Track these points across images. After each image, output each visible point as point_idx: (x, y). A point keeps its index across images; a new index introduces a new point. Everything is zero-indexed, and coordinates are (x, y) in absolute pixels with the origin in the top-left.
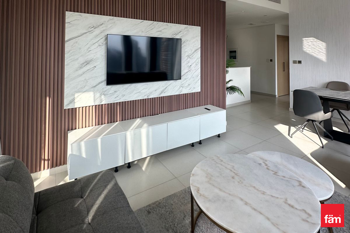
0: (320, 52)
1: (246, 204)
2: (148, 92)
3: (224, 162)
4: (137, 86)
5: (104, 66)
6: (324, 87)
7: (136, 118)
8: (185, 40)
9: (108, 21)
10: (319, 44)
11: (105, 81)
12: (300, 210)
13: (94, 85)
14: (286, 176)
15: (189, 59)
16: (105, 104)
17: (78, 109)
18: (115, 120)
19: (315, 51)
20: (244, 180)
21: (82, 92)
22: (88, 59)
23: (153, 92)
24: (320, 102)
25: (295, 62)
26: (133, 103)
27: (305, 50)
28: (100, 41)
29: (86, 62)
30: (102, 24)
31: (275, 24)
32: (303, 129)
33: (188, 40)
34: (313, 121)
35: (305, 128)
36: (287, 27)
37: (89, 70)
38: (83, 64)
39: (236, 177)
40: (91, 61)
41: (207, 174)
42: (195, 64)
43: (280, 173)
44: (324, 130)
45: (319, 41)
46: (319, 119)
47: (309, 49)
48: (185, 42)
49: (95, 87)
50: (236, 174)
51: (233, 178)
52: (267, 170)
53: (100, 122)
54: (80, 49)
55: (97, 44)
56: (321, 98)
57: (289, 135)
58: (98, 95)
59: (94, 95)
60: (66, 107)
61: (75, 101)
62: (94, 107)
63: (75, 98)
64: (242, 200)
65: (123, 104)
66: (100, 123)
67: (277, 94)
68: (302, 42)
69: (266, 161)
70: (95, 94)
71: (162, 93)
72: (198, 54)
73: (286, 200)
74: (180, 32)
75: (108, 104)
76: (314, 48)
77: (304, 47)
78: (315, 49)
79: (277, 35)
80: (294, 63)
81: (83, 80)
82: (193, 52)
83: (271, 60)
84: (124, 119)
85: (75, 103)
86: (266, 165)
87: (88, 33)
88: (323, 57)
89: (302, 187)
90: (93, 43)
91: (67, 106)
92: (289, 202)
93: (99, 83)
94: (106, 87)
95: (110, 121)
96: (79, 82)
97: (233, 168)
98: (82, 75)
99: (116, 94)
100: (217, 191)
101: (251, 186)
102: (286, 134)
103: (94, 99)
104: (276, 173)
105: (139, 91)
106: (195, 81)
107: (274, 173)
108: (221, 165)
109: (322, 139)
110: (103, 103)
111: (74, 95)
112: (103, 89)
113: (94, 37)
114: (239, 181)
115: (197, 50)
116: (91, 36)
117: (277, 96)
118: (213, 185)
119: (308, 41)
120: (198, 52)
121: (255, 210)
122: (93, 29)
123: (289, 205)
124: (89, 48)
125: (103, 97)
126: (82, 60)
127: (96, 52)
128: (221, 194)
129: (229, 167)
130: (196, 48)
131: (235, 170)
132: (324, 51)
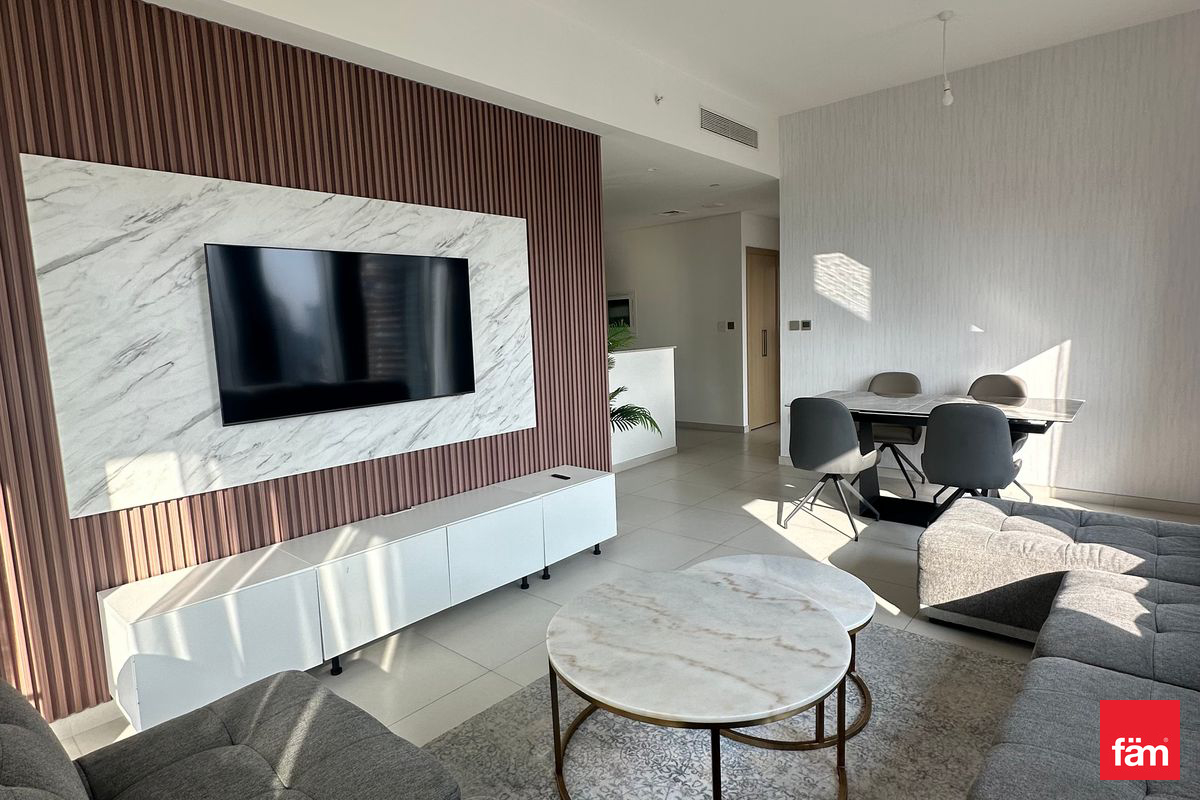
0: (857, 294)
1: (692, 663)
2: (370, 440)
3: (629, 595)
4: (332, 422)
5: (205, 358)
6: (862, 390)
7: (336, 526)
8: (480, 265)
9: (200, 196)
10: (854, 270)
11: (215, 410)
12: (808, 651)
13: (177, 427)
14: (778, 597)
15: (495, 325)
16: (224, 490)
17: (123, 516)
18: (267, 540)
19: (844, 293)
20: (683, 621)
21: (131, 456)
22: (138, 335)
23: (386, 437)
24: (852, 427)
25: (793, 326)
26: (324, 477)
27: (819, 288)
28: (177, 267)
29: (132, 347)
30: (180, 206)
31: (739, 213)
32: (812, 504)
33: (487, 265)
34: (836, 477)
35: (818, 502)
36: (773, 224)
37: (148, 374)
38: (123, 353)
39: (663, 620)
40: (152, 342)
41: (588, 626)
42: (514, 340)
43: (764, 594)
44: (861, 498)
45: (853, 261)
46: (849, 470)
47: (831, 287)
48: (477, 270)
49: (179, 433)
50: (662, 613)
51: (655, 621)
52: (734, 592)
53: (212, 552)
54: (101, 298)
55: (166, 283)
56: (857, 416)
57: (779, 523)
58: (194, 461)
59: (180, 460)
60: (74, 513)
61: (111, 490)
62: (184, 504)
63: (109, 478)
64: (681, 658)
65: (288, 486)
66: (215, 552)
67: (745, 424)
68: (814, 267)
69: (731, 575)
70: (184, 458)
71: (415, 438)
72: (523, 311)
73: (779, 640)
74: (460, 237)
75: (235, 488)
76: (841, 283)
77: (817, 281)
78: (845, 285)
79: (747, 248)
80: (791, 329)
81: (131, 414)
82: (505, 301)
83: (731, 326)
84: (296, 533)
85: (109, 494)
86: (732, 583)
87: (125, 241)
88: (861, 307)
89: (810, 611)
90: (152, 278)
91: (77, 507)
92: (785, 642)
93: (195, 421)
94: (220, 433)
95: (247, 544)
96: (117, 419)
97: (651, 603)
98: (122, 394)
99: (259, 454)
100: (620, 653)
101: (700, 629)
102: (772, 524)
103: (182, 476)
104: (755, 594)
105: (339, 438)
106: (518, 396)
107: (749, 595)
108: (622, 601)
109: (855, 521)
110: (217, 486)
111: (102, 467)
112: (210, 438)
113: (155, 255)
114: (669, 624)
115: (517, 296)
116: (141, 251)
117: (746, 431)
118: (609, 645)
119: (829, 263)
120: (522, 304)
121: (712, 670)
122: (142, 224)
123: (785, 647)
124: (137, 296)
125: (213, 465)
126: (114, 341)
127: (169, 311)
128: (632, 657)
129: (642, 601)
130: (515, 290)
131: (657, 605)
132: (865, 289)
